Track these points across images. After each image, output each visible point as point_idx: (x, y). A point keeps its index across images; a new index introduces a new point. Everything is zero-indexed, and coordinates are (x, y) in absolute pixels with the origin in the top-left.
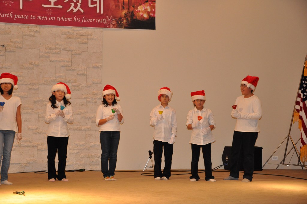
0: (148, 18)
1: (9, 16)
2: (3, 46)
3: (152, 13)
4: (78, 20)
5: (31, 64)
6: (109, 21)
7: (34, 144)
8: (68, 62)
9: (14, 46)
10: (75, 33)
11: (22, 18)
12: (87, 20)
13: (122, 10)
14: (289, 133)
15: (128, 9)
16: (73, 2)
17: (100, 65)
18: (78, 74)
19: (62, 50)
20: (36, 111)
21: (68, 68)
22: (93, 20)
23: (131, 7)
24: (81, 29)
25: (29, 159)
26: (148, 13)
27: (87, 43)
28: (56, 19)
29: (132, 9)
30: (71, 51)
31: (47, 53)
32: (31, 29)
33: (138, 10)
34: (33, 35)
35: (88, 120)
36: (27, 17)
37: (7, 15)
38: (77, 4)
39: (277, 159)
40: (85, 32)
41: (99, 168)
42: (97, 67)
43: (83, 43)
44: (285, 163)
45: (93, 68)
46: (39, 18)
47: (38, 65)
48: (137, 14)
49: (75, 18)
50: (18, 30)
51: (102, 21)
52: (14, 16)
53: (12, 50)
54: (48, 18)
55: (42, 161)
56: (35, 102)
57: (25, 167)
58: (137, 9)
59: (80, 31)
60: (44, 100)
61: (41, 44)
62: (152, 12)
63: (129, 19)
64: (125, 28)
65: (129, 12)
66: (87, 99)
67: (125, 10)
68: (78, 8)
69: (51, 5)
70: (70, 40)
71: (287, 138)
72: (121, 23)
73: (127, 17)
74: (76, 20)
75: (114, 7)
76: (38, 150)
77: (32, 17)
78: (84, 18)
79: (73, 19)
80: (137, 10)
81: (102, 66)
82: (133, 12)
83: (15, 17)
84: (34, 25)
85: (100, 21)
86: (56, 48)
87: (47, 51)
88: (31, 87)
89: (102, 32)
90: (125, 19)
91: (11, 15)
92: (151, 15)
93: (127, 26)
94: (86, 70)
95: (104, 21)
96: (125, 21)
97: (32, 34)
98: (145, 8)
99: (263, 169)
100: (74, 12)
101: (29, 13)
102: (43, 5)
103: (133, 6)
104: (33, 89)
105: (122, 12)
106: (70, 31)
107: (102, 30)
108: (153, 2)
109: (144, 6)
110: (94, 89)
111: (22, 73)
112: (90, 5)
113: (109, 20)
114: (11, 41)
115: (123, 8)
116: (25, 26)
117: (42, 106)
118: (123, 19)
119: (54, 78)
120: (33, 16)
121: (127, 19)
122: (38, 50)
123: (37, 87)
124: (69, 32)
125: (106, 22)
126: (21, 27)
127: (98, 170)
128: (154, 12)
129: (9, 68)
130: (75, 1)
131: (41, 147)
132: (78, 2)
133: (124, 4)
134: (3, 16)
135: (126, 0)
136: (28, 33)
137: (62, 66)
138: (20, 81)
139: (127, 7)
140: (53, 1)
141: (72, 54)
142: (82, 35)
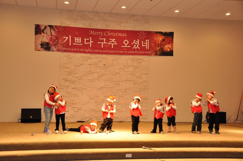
0: (170, 51)
2: (104, 65)
4: (137, 52)
5: (116, 73)
6: (152, 53)
8: (133, 71)
9: (109, 65)
10: (136, 58)
11: (113, 52)
13: (157, 47)
14: (240, 106)
15: (161, 47)
16: (135, 44)
18: (137, 77)
19: (130, 66)
21: (132, 74)
22: (144, 52)
24: (139, 56)
26: (170, 48)
27: (141, 63)
28: (127, 52)
29: (162, 47)
30: (134, 66)
31: (123, 67)
32: (116, 57)
33: (165, 47)
36: (115, 52)
39: (234, 118)
42: (146, 74)
43: (139, 63)
44: (238, 120)
45: (144, 74)
46: (120, 52)
47: (119, 73)
48: (165, 49)
50: (111, 57)
51: (148, 52)
52: (109, 52)
54: (124, 52)
56: (118, 90)
60: (121, 89)
61: (120, 64)
62: (171, 48)
63: (161, 51)
64: (159, 55)
66: (141, 89)
68: (137, 47)
69: (125, 46)
70: (133, 61)
71: (239, 108)
72: (157, 53)
75: (154, 46)
76: (119, 112)
77: (117, 52)
78: (140, 51)
79: (135, 52)
84: (118, 55)
86: (127, 65)
87: (123, 66)
91: (108, 51)
93: (160, 54)
94: (140, 75)
96: (159, 52)
97: (117, 59)
98: (169, 46)
99: (226, 122)
100: (135, 49)
101: (116, 50)
102: (122, 46)
103: (163, 46)
106: (134, 57)
107: (148, 56)
108: (172, 44)
110: (144, 84)
112: (143, 46)
114: (108, 62)
115: (158, 46)
116: (113, 56)
117: (121, 92)
119: (126, 79)
121: (160, 52)
122: (119, 66)
123: (119, 83)
125: (150, 53)
127: (146, 121)
128: (173, 48)
129: (107, 75)
130: (136, 44)
131: (120, 110)
132: (137, 44)
133: (158, 45)
134: (105, 51)
135: (160, 43)
136: (115, 59)
137: (130, 73)
138: (111, 80)
139: (160, 46)
140: (126, 44)
141: (134, 68)
142: (139, 59)
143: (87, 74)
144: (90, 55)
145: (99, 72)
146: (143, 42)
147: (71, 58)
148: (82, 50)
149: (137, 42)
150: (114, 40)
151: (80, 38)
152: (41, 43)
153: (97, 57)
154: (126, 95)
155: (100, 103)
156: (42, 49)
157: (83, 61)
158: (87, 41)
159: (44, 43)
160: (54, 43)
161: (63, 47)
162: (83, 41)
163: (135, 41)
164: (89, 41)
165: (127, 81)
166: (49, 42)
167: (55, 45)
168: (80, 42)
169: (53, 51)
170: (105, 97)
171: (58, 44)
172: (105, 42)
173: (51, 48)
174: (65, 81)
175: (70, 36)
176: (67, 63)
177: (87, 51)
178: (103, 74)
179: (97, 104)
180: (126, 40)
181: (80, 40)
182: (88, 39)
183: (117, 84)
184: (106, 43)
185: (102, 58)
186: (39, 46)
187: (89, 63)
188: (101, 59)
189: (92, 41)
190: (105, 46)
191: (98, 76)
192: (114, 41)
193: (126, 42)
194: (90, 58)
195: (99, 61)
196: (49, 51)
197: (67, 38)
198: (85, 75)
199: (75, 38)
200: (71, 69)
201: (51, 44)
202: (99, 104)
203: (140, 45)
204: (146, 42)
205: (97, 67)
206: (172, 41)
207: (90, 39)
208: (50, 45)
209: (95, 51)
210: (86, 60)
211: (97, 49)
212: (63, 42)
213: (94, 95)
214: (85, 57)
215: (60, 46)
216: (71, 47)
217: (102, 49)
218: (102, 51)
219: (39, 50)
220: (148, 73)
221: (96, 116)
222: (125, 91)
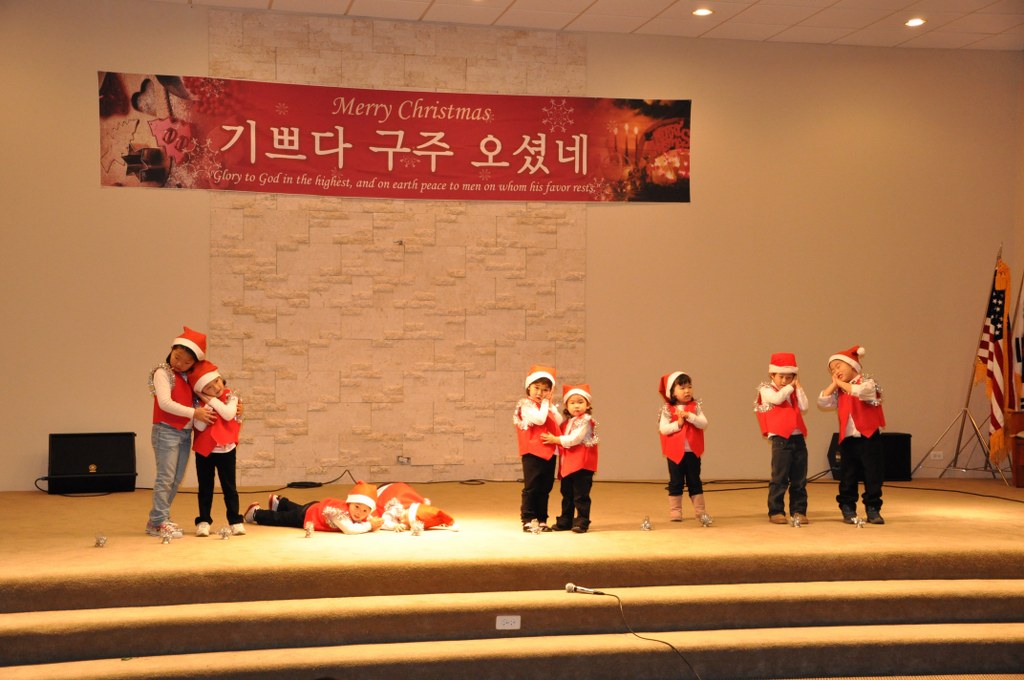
0: (676, 180)
1: (411, 185)
2: (401, 243)
3: (682, 170)
4: (539, 188)
5: (451, 275)
6: (599, 188)
7: (457, 428)
8: (520, 269)
9: (419, 242)
10: (533, 214)
11: (435, 188)
12: (555, 188)
13: (623, 166)
14: (967, 406)
15: (636, 164)
16: (529, 154)
17: (581, 273)
18: (538, 293)
19: (509, 247)
21: (520, 282)
22: (568, 187)
23: (642, 159)
24: (544, 205)
25: (449, 457)
26: (676, 170)
27: (556, 233)
28: (497, 188)
29: (643, 163)
30: (526, 248)
31: (481, 253)
32: (451, 208)
33: (656, 164)
34: (454, 221)
36: (443, 187)
37: (407, 185)
38: (538, 157)
39: (942, 458)
40: (552, 212)
42: (576, 279)
43: (548, 233)
44: (958, 465)
45: (568, 280)
46: (467, 187)
47: (462, 277)
48: (653, 172)
49: (534, 184)
50: (427, 211)
51: (585, 189)
52: (419, 186)
53: (417, 250)
54: (482, 187)
55: (473, 461)
56: (459, 348)
57: (442, 472)
58: (653, 162)
59: (543, 210)
60: (474, 343)
61: (468, 237)
62: (682, 167)
63: (638, 183)
64: (631, 200)
65: (637, 170)
66: (557, 342)
67: (630, 166)
68: (539, 165)
69: (487, 161)
70: (523, 226)
71: (962, 415)
72: (621, 190)
73: (633, 180)
74: (536, 188)
75: (608, 160)
76: (466, 440)
78: (551, 184)
79: (528, 188)
80: (652, 166)
81: (585, 276)
82: (646, 169)
83: (422, 188)
84: (457, 202)
85: (582, 189)
86: (496, 244)
87: (480, 249)
88: (450, 320)
89: (585, 209)
90: (629, 182)
91: (415, 185)
92: (682, 174)
93: (633, 196)
94: (554, 284)
95: (589, 188)
96: (629, 187)
97: (453, 217)
98: (670, 160)
99: (913, 477)
100: (531, 173)
101: (448, 179)
102: (473, 163)
103: (646, 158)
105: (623, 171)
106: (524, 210)
107: (585, 205)
108: (685, 149)
109: (667, 157)
110: (569, 322)
112: (562, 160)
113: (599, 185)
114: (415, 233)
115: (626, 162)
116: (439, 204)
117: (471, 356)
118: (625, 184)
119: (493, 302)
120: (454, 184)
121: (633, 183)
122: (464, 248)
123: (462, 318)
124: (521, 212)
125: (592, 191)
126: (433, 206)
128: (687, 169)
129: (411, 285)
130: (533, 153)
131: (471, 434)
132: (538, 153)
133: (627, 155)
134: (399, 186)
135: (632, 147)
136: (445, 217)
137: (510, 278)
138: (431, 308)
139: (634, 160)
140: (491, 155)
141: (527, 255)
142: (546, 218)
143: (329, 281)
144: (340, 200)
145: (379, 274)
146: (560, 143)
147: (257, 217)
148: (306, 181)
149: (539, 146)
150: (441, 135)
151: (296, 131)
152: (126, 154)
153: (367, 212)
154: (495, 369)
155: (383, 405)
156: (134, 178)
157: (310, 227)
158: (327, 143)
159: (140, 151)
160: (185, 151)
161: (223, 169)
162: (306, 143)
163: (527, 138)
164: (333, 143)
165: (499, 308)
166: (161, 148)
167: (186, 159)
168: (296, 147)
169: (179, 186)
170: (404, 377)
171: (202, 157)
172: (402, 147)
173: (170, 173)
174: (236, 313)
175: (253, 123)
176: (241, 237)
177: (326, 184)
178: (395, 280)
179: (372, 410)
180: (490, 138)
181: (296, 138)
182: (330, 135)
183: (455, 323)
184: (407, 150)
185: (388, 216)
186: (121, 168)
187: (336, 236)
188: (388, 220)
189: (345, 142)
190: (404, 163)
191: (374, 292)
192: (441, 141)
193: (491, 146)
194: (337, 214)
195: (378, 228)
196: (163, 186)
197: (240, 130)
198: (321, 285)
199: (275, 131)
200: (258, 264)
201: (171, 158)
203: (551, 157)
204: (573, 145)
205: (371, 251)
206: (683, 140)
207: (336, 132)
208: (167, 163)
209: (359, 185)
210: (320, 225)
211: (368, 176)
212: (223, 149)
214: (319, 210)
215: (209, 165)
216: (254, 169)
217: (391, 177)
218: (391, 185)
219: (120, 185)
220: (583, 273)
221: (370, 462)
222: (488, 354)
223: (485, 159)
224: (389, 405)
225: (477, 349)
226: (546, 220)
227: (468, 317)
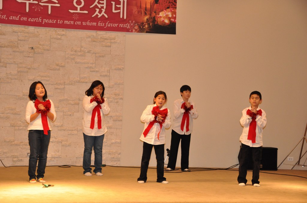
0: (169, 23)
1: (38, 20)
2: (32, 48)
3: (172, 19)
4: (102, 25)
5: (57, 65)
6: (132, 26)
7: (59, 139)
8: (92, 64)
9: (42, 48)
10: (99, 37)
11: (50, 22)
12: (111, 25)
13: (144, 15)
14: (305, 135)
15: (150, 15)
16: (98, 8)
17: (122, 67)
18: (101, 76)
19: (87, 52)
20: (61, 109)
21: (92, 70)
22: (117, 25)
23: (153, 12)
24: (105, 33)
25: (54, 154)
26: (169, 18)
27: (110, 46)
28: (82, 23)
29: (154, 14)
30: (95, 54)
31: (73, 55)
32: (59, 32)
33: (160, 15)
34: (60, 39)
35: (110, 119)
36: (54, 22)
37: (36, 20)
38: (102, 9)
39: (293, 160)
40: (109, 36)
41: (120, 164)
42: (120, 69)
43: (106, 46)
44: (300, 164)
45: (116, 70)
46: (66, 22)
47: (63, 66)
48: (159, 19)
49: (100, 22)
50: (46, 33)
51: (125, 26)
52: (42, 21)
53: (40, 52)
54: (74, 23)
55: (66, 156)
56: (60, 101)
57: (50, 161)
58: (159, 14)
59: (104, 35)
60: (68, 99)
61: (67, 47)
62: (173, 17)
63: (151, 24)
64: (147, 32)
65: (150, 18)
66: (110, 99)
67: (147, 16)
68: (103, 13)
69: (77, 10)
70: (94, 43)
71: (302, 140)
72: (143, 27)
73: (148, 22)
74: (101, 24)
75: (136, 12)
76: (63, 146)
77: (59, 22)
78: (108, 23)
79: (97, 24)
80: (158, 16)
81: (124, 68)
82: (155, 17)
83: (44, 22)
84: (61, 29)
85: (123, 26)
86: (81, 51)
87: (72, 53)
88: (57, 87)
89: (125, 36)
90: (147, 24)
91: (40, 20)
92: (172, 21)
93: (148, 30)
94: (108, 71)
95: (127, 26)
96: (146, 26)
97: (59, 37)
98: (167, 14)
99: (278, 169)
100: (99, 17)
101: (57, 18)
102: (70, 11)
103: (155, 12)
104: (59, 88)
105: (144, 18)
106: (95, 35)
107: (125, 34)
108: (174, 9)
109: (165, 12)
110: (116, 90)
111: (49, 73)
112: (114, 11)
113: (132, 24)
114: (40, 44)
115: (146, 14)
116: (52, 30)
117: (67, 105)
118: (145, 24)
119: (79, 79)
120: (60, 20)
121: (149, 24)
122: (65, 52)
123: (63, 87)
124: (93, 36)
125: (128, 27)
126: (49, 31)
127: (119, 166)
128: (175, 18)
129: (37, 69)
130: (100, 7)
131: (66, 143)
132: (103, 7)
133: (146, 10)
134: (32, 20)
135: (148, 6)
136: (55, 36)
137: (87, 68)
138: (47, 81)
139: (149, 13)
140: (79, 7)
141: (96, 57)
142: (106, 39)
144: (1, 25)
145: (21, 63)
146: (113, 3)
149: (103, 4)
153: (15, 32)
154: (78, 112)
155: (21, 128)
165: (81, 82)
172: (33, 1)
178: (29, 67)
179: (15, 130)
183: (59, 89)
184: (36, 2)
185: (26, 34)
188: (26, 36)
190: (34, 9)
191: (18, 72)
193: (79, 3)
195: (20, 40)
202: (19, 130)
203: (109, 10)
204: (120, 5)
205: (17, 52)
206: (173, 4)
209: (11, 18)
211: (16, 14)
213: (9, 111)
217: (28, 15)
218: (28, 19)
220: (123, 67)
221: (13, 156)
222: (75, 104)
223: (76, 9)
224: (24, 127)
225: (70, 102)
226: (106, 40)
227: (65, 86)
